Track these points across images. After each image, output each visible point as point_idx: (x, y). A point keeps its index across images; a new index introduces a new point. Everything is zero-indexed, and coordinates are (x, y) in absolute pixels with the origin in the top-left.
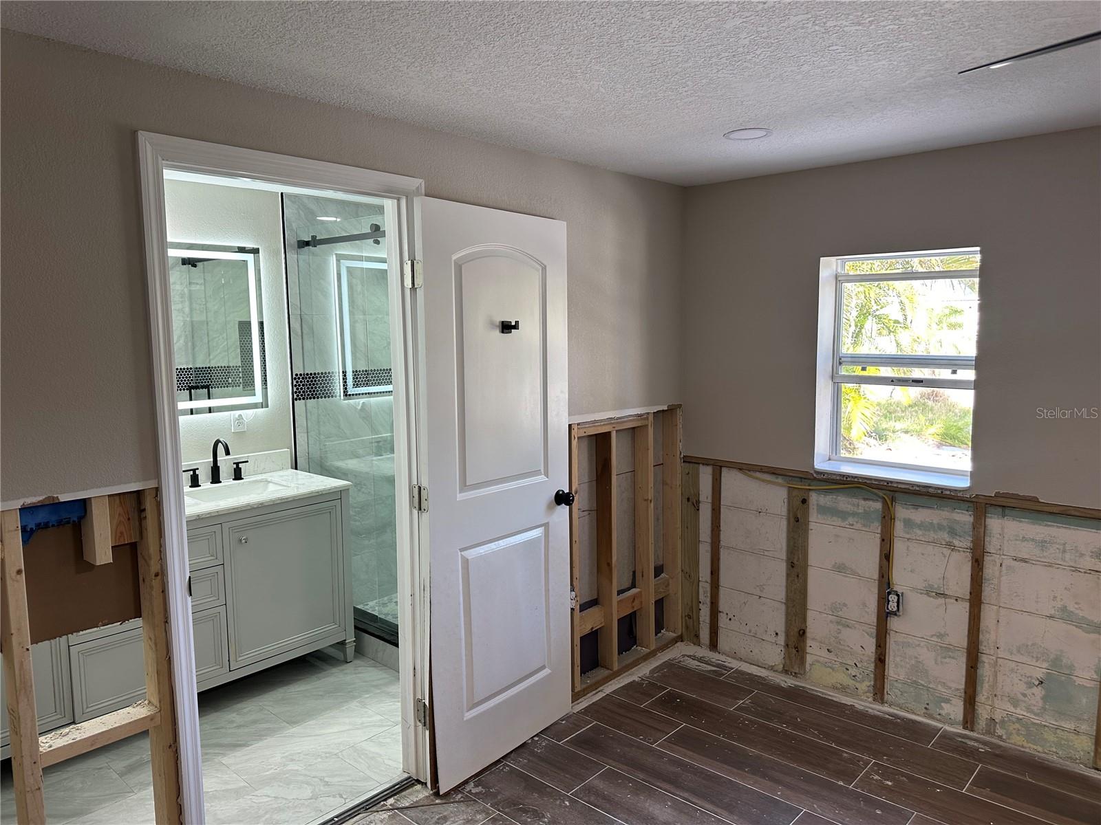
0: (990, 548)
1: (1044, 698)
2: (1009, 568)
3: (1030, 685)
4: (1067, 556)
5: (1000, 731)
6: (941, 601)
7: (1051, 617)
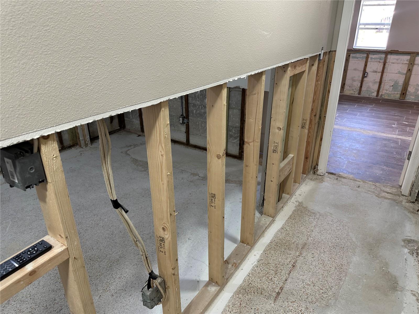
0: (387, 61)
1: (392, 89)
2: (390, 65)
3: (390, 87)
4: (402, 61)
5: (383, 96)
6: (376, 73)
7: (397, 73)
